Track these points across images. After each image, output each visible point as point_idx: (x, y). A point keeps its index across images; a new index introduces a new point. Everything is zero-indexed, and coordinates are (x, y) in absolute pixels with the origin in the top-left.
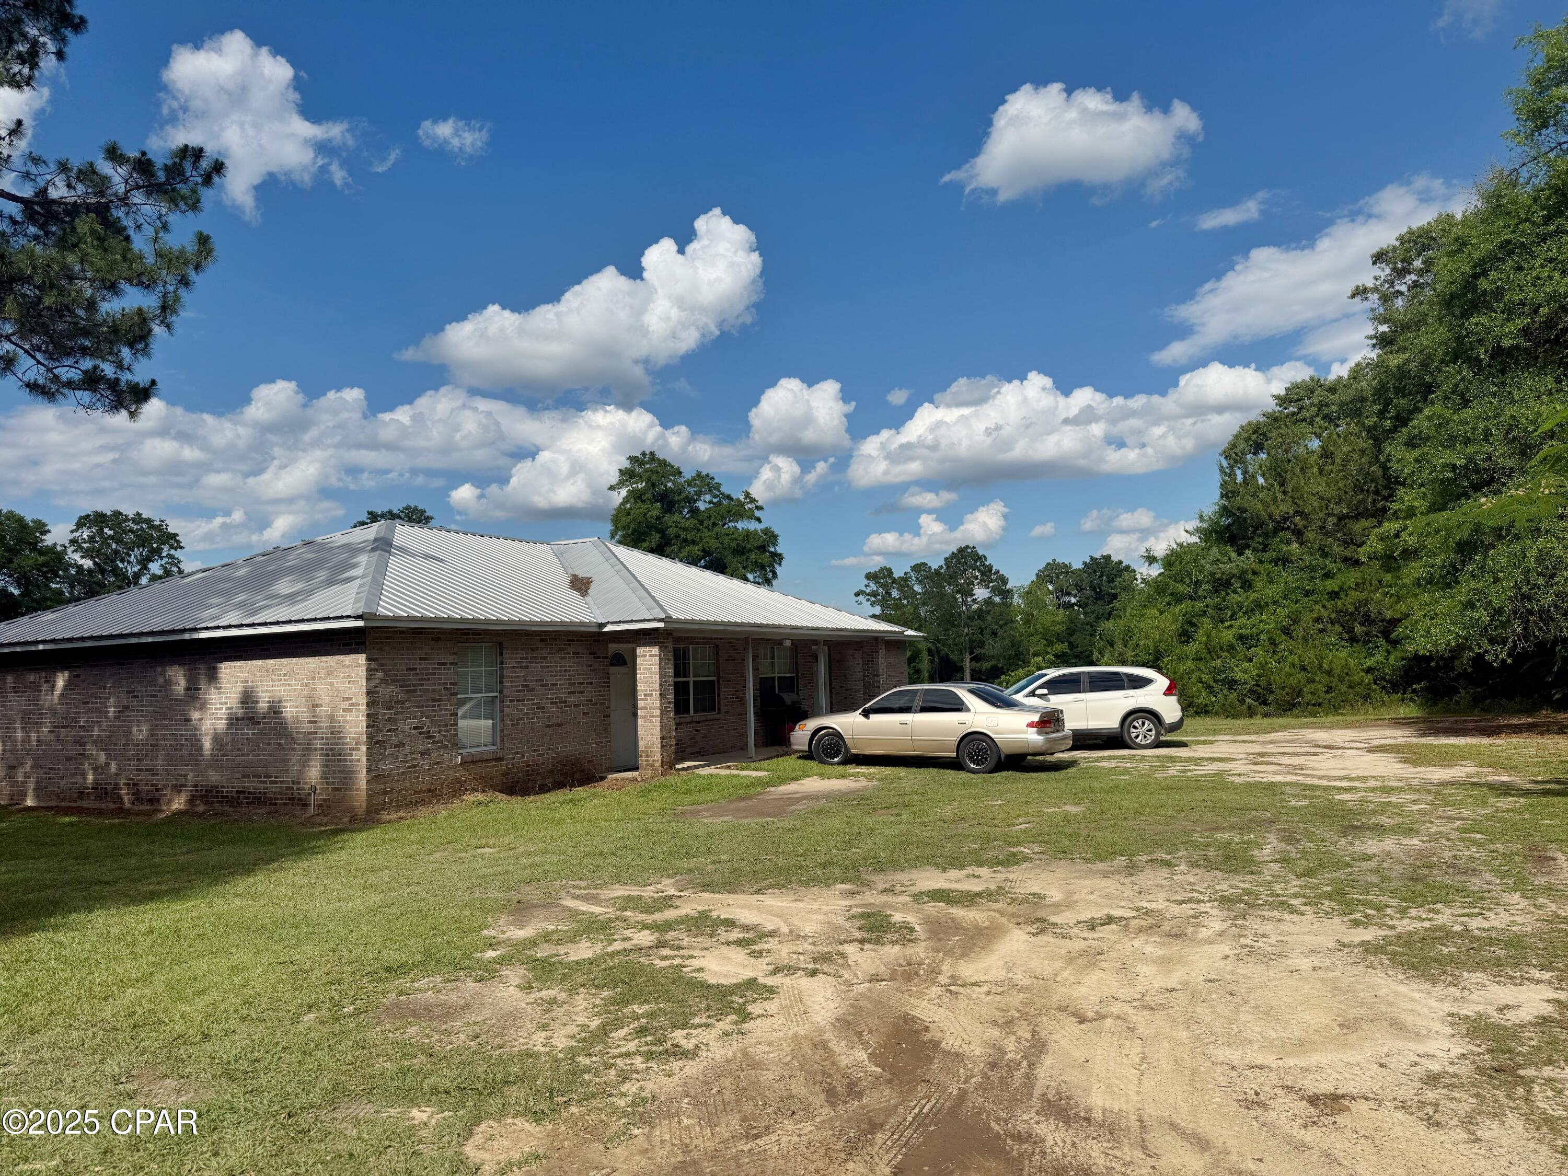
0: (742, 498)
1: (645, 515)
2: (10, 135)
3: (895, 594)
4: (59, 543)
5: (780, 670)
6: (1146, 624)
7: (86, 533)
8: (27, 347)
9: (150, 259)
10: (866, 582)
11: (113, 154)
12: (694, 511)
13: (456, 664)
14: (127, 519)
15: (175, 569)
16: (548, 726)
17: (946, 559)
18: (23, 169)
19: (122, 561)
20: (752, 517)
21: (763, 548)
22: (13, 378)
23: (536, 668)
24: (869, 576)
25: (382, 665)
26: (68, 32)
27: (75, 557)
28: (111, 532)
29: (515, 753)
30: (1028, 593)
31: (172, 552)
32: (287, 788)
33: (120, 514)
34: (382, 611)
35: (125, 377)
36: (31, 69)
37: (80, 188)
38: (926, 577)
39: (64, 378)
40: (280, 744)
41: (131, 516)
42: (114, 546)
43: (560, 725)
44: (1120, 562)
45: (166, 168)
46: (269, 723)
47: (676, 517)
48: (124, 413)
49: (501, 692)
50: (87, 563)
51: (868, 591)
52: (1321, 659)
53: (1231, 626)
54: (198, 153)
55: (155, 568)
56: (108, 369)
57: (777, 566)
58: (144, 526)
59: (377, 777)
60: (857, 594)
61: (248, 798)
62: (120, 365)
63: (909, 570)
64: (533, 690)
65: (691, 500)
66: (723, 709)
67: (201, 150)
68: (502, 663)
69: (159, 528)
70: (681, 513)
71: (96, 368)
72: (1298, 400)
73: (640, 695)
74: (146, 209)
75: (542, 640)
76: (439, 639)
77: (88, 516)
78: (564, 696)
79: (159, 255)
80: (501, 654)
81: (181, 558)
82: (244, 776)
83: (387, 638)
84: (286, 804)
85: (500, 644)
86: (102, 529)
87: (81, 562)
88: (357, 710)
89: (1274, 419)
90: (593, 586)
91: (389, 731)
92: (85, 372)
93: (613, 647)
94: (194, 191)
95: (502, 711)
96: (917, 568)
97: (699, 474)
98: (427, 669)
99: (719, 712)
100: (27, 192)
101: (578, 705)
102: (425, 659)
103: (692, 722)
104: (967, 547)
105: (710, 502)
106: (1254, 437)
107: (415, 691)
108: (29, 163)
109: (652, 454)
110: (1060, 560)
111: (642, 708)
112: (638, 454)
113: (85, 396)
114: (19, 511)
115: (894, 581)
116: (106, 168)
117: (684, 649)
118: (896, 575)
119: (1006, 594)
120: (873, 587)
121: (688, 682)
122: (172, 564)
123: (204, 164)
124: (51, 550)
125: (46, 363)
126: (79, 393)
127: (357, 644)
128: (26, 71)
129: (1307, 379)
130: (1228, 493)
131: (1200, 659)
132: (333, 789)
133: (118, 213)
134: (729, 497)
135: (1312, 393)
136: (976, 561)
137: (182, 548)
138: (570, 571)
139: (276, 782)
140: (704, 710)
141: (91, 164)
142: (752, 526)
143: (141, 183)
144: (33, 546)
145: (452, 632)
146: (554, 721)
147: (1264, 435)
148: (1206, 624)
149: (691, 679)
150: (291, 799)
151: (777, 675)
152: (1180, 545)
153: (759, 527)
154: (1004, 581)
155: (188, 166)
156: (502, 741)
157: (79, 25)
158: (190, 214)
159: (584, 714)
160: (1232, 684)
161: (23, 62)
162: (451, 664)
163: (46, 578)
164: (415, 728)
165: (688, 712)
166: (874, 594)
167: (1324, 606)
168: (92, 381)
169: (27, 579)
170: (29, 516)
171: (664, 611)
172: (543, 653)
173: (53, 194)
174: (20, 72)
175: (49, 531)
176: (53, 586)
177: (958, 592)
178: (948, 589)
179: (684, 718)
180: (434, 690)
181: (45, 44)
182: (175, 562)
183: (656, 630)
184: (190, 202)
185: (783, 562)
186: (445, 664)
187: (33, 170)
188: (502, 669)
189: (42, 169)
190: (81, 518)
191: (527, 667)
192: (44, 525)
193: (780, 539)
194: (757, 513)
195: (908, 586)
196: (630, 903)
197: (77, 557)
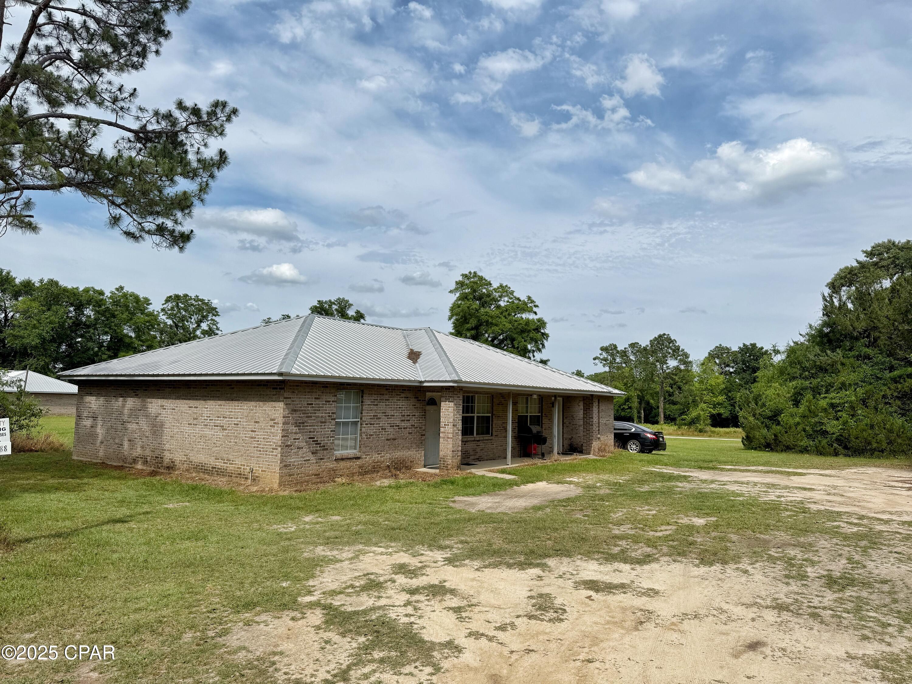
0: (526, 300)
1: (468, 307)
2: (130, 96)
3: (618, 360)
4: (156, 310)
5: (533, 411)
6: (770, 392)
7: (170, 305)
8: (129, 211)
9: (195, 165)
10: (601, 352)
11: (180, 106)
12: (498, 307)
13: (336, 401)
14: (191, 299)
15: (215, 327)
16: (387, 440)
17: (651, 341)
18: (136, 115)
19: (187, 322)
20: (531, 311)
21: (537, 330)
22: (118, 229)
23: (382, 406)
24: (602, 349)
25: (293, 401)
26: (162, 40)
27: (162, 317)
28: (183, 306)
29: (367, 455)
30: (703, 364)
31: (214, 318)
32: (238, 468)
33: (187, 295)
34: (294, 371)
35: (179, 228)
36: (143, 59)
37: (164, 124)
38: (638, 351)
39: (147, 229)
40: (236, 443)
41: (193, 297)
42: (184, 313)
43: (394, 439)
44: (762, 348)
45: (208, 114)
46: (231, 430)
47: (487, 309)
48: (177, 248)
49: (361, 419)
50: (169, 322)
51: (602, 357)
52: (884, 422)
53: (826, 397)
54: (224, 105)
55: (204, 326)
56: (169, 224)
57: (545, 341)
58: (200, 303)
59: (285, 466)
60: (595, 359)
61: (217, 471)
62: (176, 222)
63: (627, 346)
64: (380, 418)
65: (497, 301)
66: (494, 433)
67: (226, 103)
68: (362, 402)
69: (207, 304)
70: (490, 307)
71: (163, 223)
72: (879, 254)
73: (442, 424)
74: (197, 136)
75: (387, 389)
76: (327, 387)
77: (171, 297)
78: (398, 423)
79: (199, 161)
80: (362, 397)
81: (218, 321)
82: (216, 459)
83: (297, 386)
84: (237, 477)
85: (363, 391)
86: (178, 304)
87: (167, 321)
88: (278, 427)
89: (862, 266)
90: (422, 357)
91: (294, 439)
92: (158, 226)
93: (429, 395)
94: (222, 126)
95: (361, 430)
96: (633, 345)
97: (501, 286)
98: (318, 404)
99: (492, 435)
100: (135, 126)
101: (406, 428)
102: (318, 398)
103: (474, 441)
104: (664, 334)
105: (508, 302)
106: (848, 276)
107: (311, 417)
108: (139, 111)
109: (475, 273)
110: (724, 345)
111: (442, 432)
112: (467, 273)
113: (157, 239)
114: (137, 292)
115: (618, 352)
116: (177, 113)
117: (472, 397)
118: (619, 349)
119: (688, 364)
120: (605, 355)
121: (473, 417)
122: (213, 324)
123: (228, 110)
124: (151, 314)
125: (138, 220)
126: (154, 237)
127: (280, 389)
128: (141, 60)
129: (886, 241)
130: (828, 311)
131: (804, 417)
132: (262, 471)
133: (182, 137)
134: (519, 299)
135: (889, 249)
136: (670, 343)
137: (219, 315)
138: (411, 347)
139: (232, 464)
140: (482, 434)
141: (170, 111)
142: (531, 316)
143: (194, 121)
144: (143, 312)
145: (335, 384)
146: (392, 436)
147: (856, 274)
148: (809, 396)
149: (476, 415)
150: (240, 474)
151: (529, 414)
152: (796, 343)
153: (536, 317)
154: (686, 356)
155: (218, 111)
156: (360, 447)
157: (167, 35)
158: (219, 138)
159: (409, 433)
160: (824, 433)
161: (139, 57)
162: (333, 401)
163: (148, 329)
164: (310, 438)
165: (473, 434)
166: (605, 360)
167: (889, 388)
168: (161, 230)
169: (139, 329)
170: (142, 295)
171: (458, 375)
172: (387, 397)
173: (150, 128)
174: (137, 61)
175: (151, 304)
176: (152, 333)
177: (657, 361)
178: (651, 359)
179: (469, 438)
180: (322, 417)
181: (150, 47)
182: (215, 323)
183: (453, 387)
184: (220, 131)
185: (549, 339)
186: (329, 401)
187: (140, 115)
188: (362, 405)
189: (146, 115)
190: (167, 297)
191: (377, 405)
192: (149, 300)
193: (547, 325)
194: (535, 309)
195: (626, 356)
196: (402, 569)
197: (164, 317)
